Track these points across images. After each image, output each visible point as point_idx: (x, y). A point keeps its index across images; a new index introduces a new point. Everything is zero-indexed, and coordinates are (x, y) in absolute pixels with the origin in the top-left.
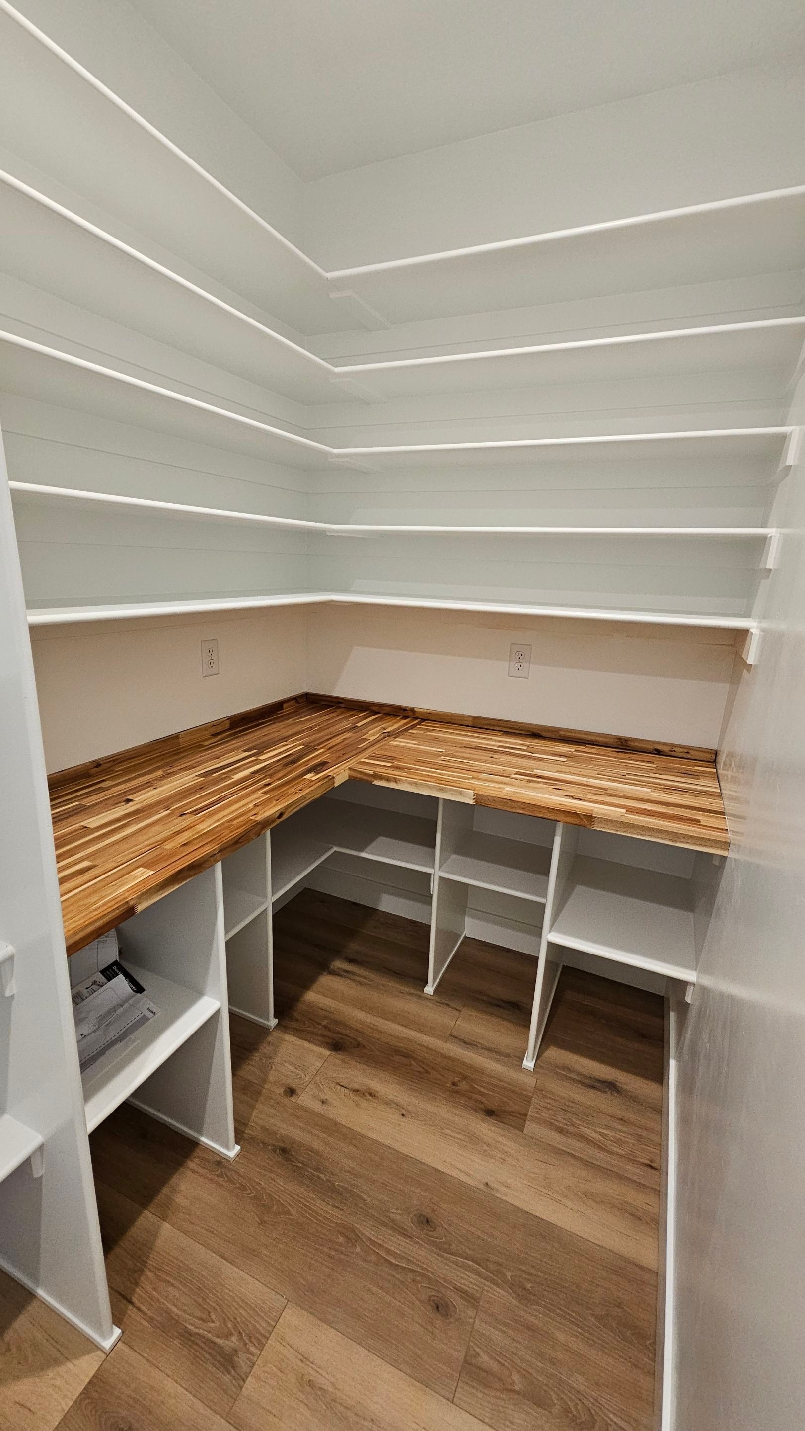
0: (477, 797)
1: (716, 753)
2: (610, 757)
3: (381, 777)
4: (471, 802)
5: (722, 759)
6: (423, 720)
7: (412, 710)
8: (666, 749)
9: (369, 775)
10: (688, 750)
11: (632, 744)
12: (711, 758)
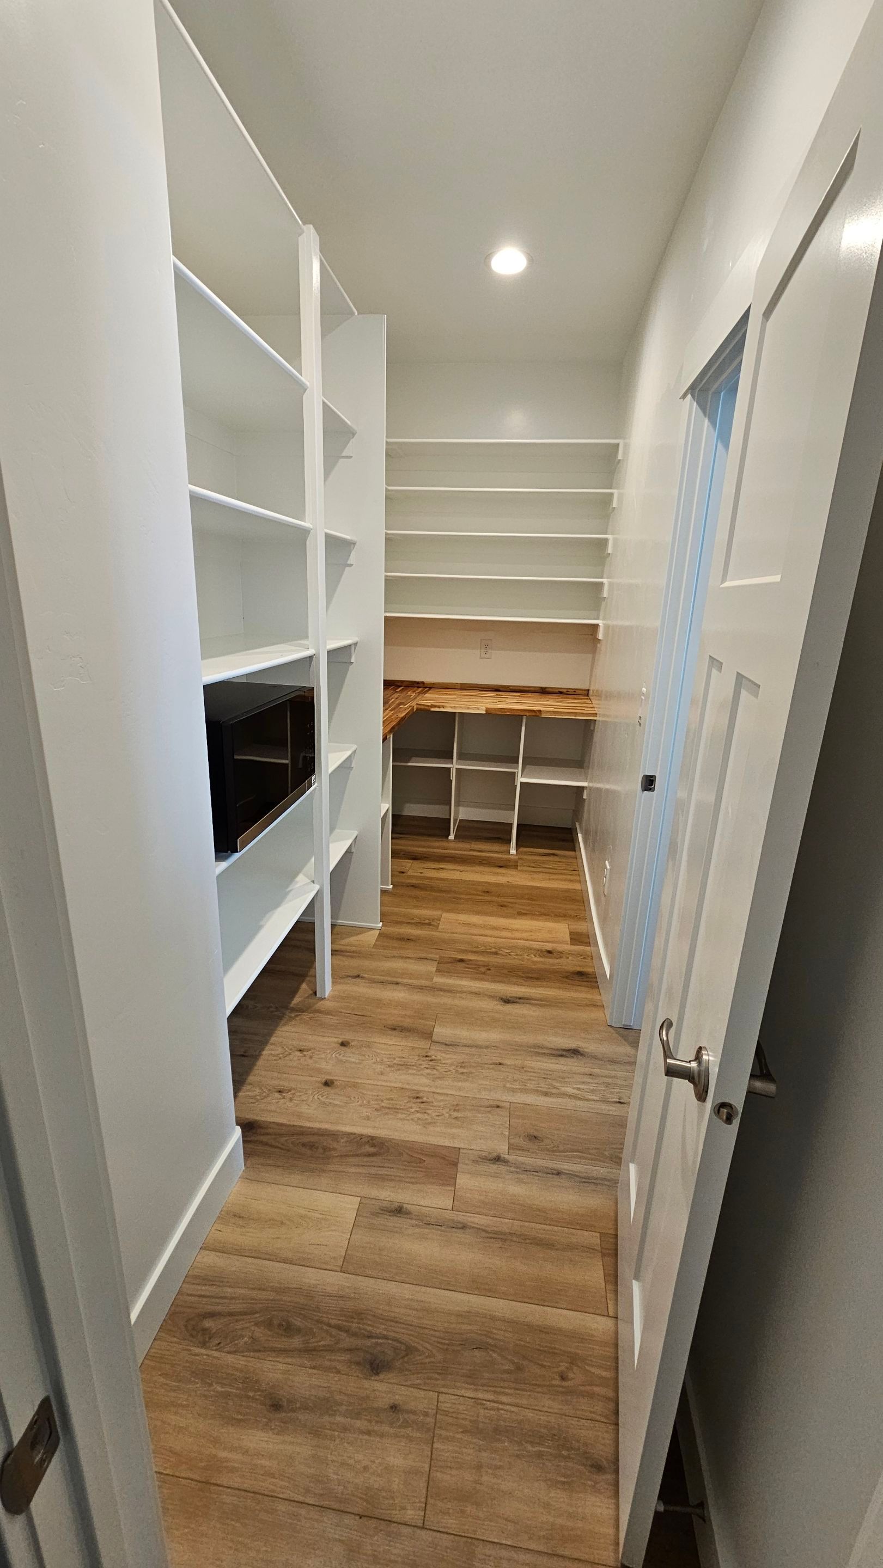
0: (487, 710)
1: (588, 690)
2: (538, 695)
3: (435, 706)
4: (484, 712)
5: (591, 692)
6: (431, 688)
7: (423, 683)
8: (565, 691)
9: (428, 706)
10: (575, 690)
11: (548, 690)
12: (586, 693)
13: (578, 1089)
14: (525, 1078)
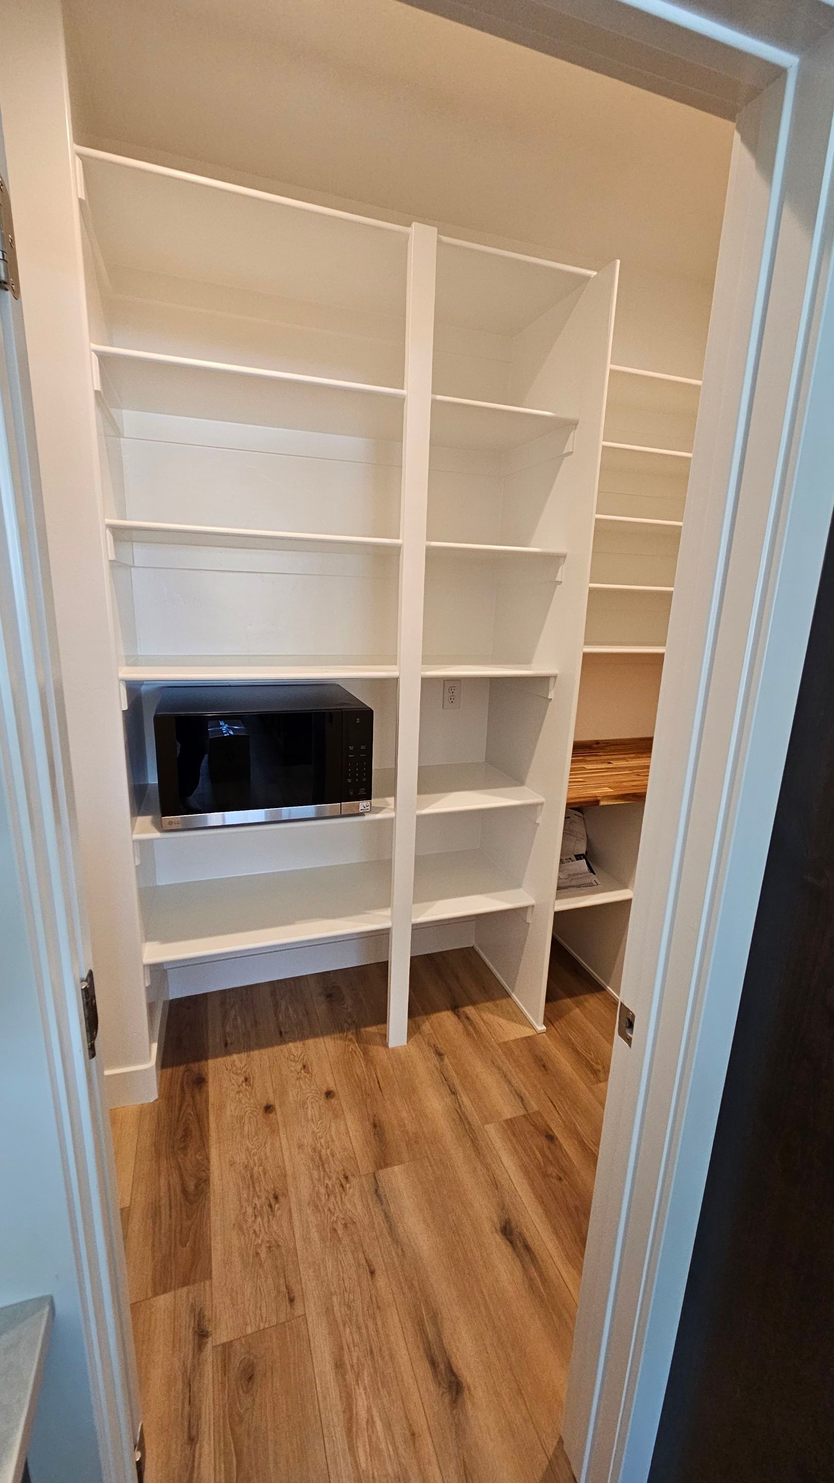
13: (370, 1422)
14: (361, 1318)
